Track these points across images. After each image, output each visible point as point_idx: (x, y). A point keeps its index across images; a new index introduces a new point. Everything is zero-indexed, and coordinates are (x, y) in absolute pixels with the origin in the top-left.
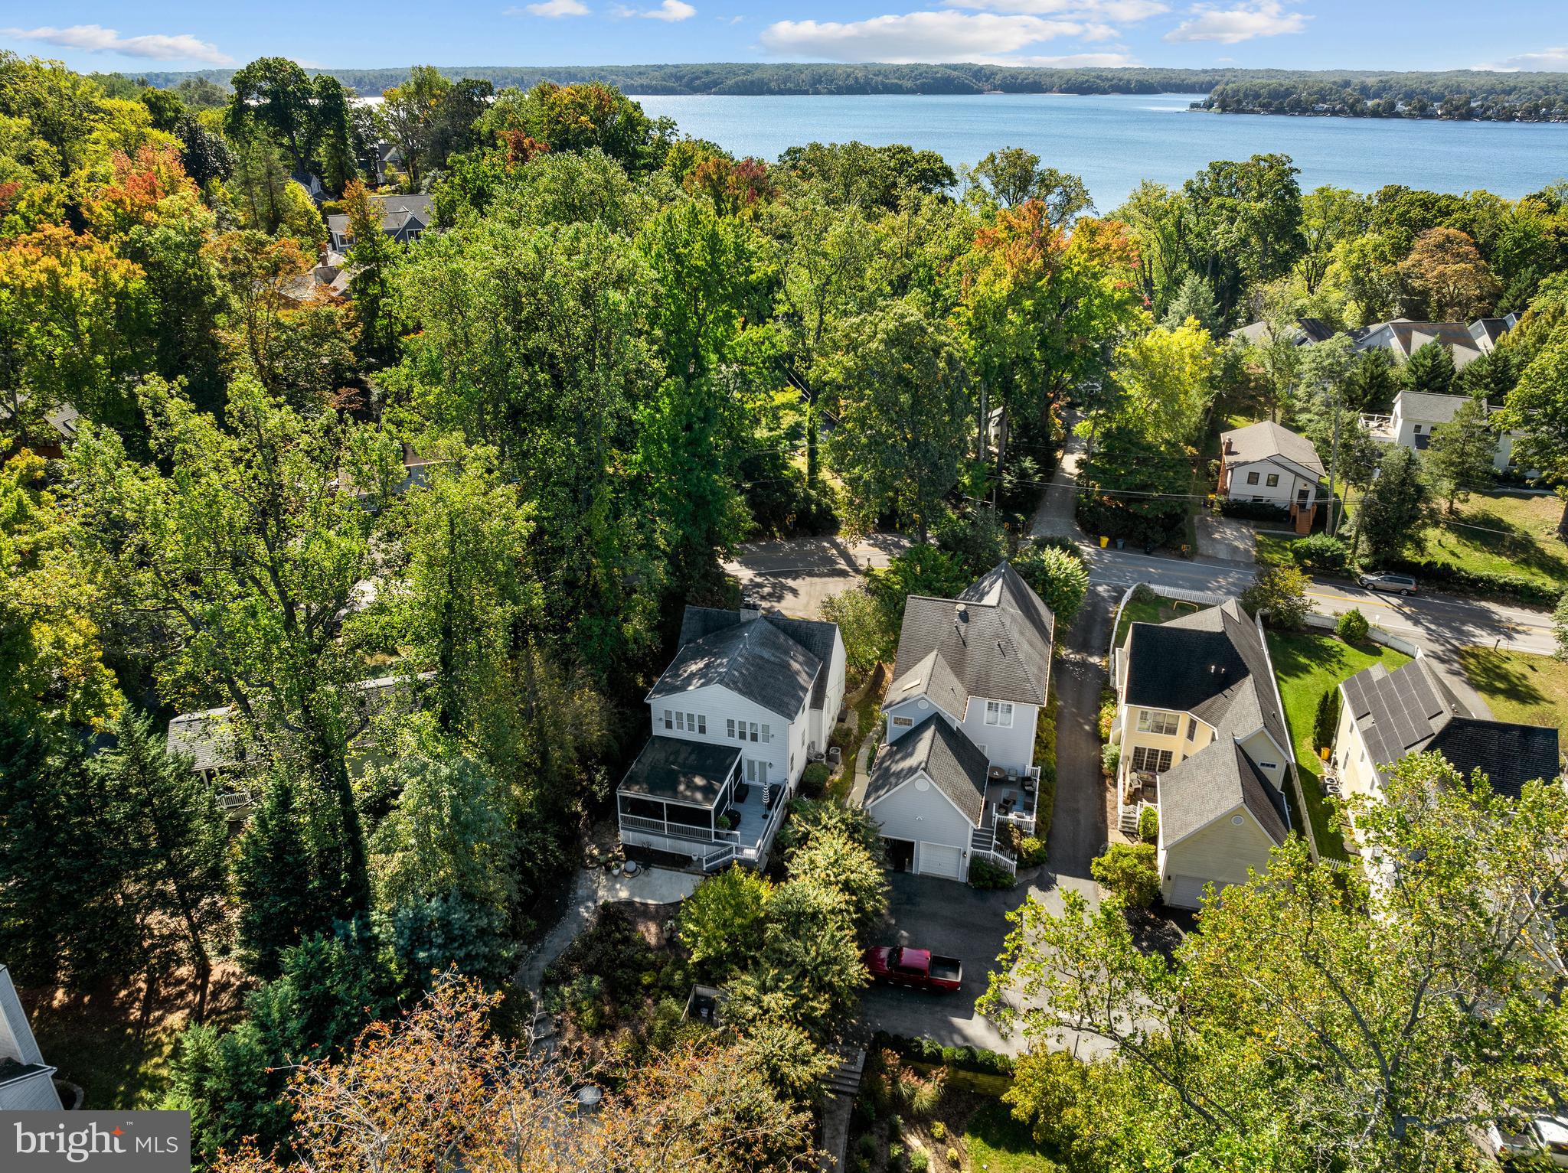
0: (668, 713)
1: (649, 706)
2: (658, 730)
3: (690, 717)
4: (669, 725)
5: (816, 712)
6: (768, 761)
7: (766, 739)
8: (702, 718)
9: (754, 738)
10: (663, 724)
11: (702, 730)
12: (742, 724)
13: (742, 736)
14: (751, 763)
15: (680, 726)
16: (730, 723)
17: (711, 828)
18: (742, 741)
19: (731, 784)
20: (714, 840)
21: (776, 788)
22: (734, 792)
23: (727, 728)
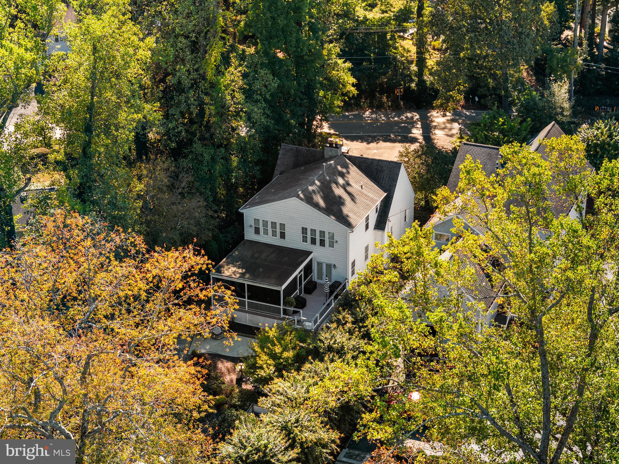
0: (257, 221)
1: (242, 215)
2: (249, 235)
3: (274, 224)
4: (257, 231)
5: (379, 233)
6: (333, 263)
7: (332, 245)
8: (282, 226)
9: (322, 243)
10: (253, 230)
11: (283, 236)
12: (313, 231)
13: (313, 241)
14: (320, 264)
15: (266, 232)
16: (304, 230)
17: (280, 305)
18: (313, 246)
19: (301, 277)
20: (282, 316)
21: (337, 285)
22: (303, 283)
23: (302, 235)
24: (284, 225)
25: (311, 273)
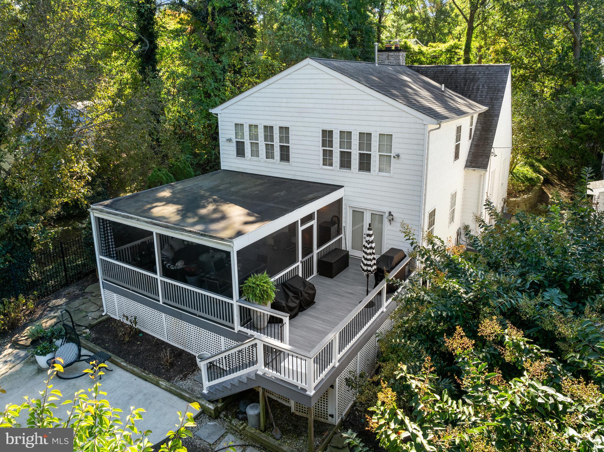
0: (239, 127)
1: (215, 120)
2: (228, 159)
3: (269, 131)
4: (240, 151)
5: (475, 173)
6: (387, 210)
7: (385, 166)
8: (285, 131)
9: (364, 163)
10: (232, 148)
11: (285, 155)
12: (346, 137)
13: (346, 162)
14: (358, 214)
15: (255, 151)
16: (327, 135)
17: (231, 297)
18: (345, 171)
19: (308, 232)
20: (238, 327)
21: (396, 259)
22: (316, 251)
23: (321, 149)
24: (287, 129)
25: (339, 232)
